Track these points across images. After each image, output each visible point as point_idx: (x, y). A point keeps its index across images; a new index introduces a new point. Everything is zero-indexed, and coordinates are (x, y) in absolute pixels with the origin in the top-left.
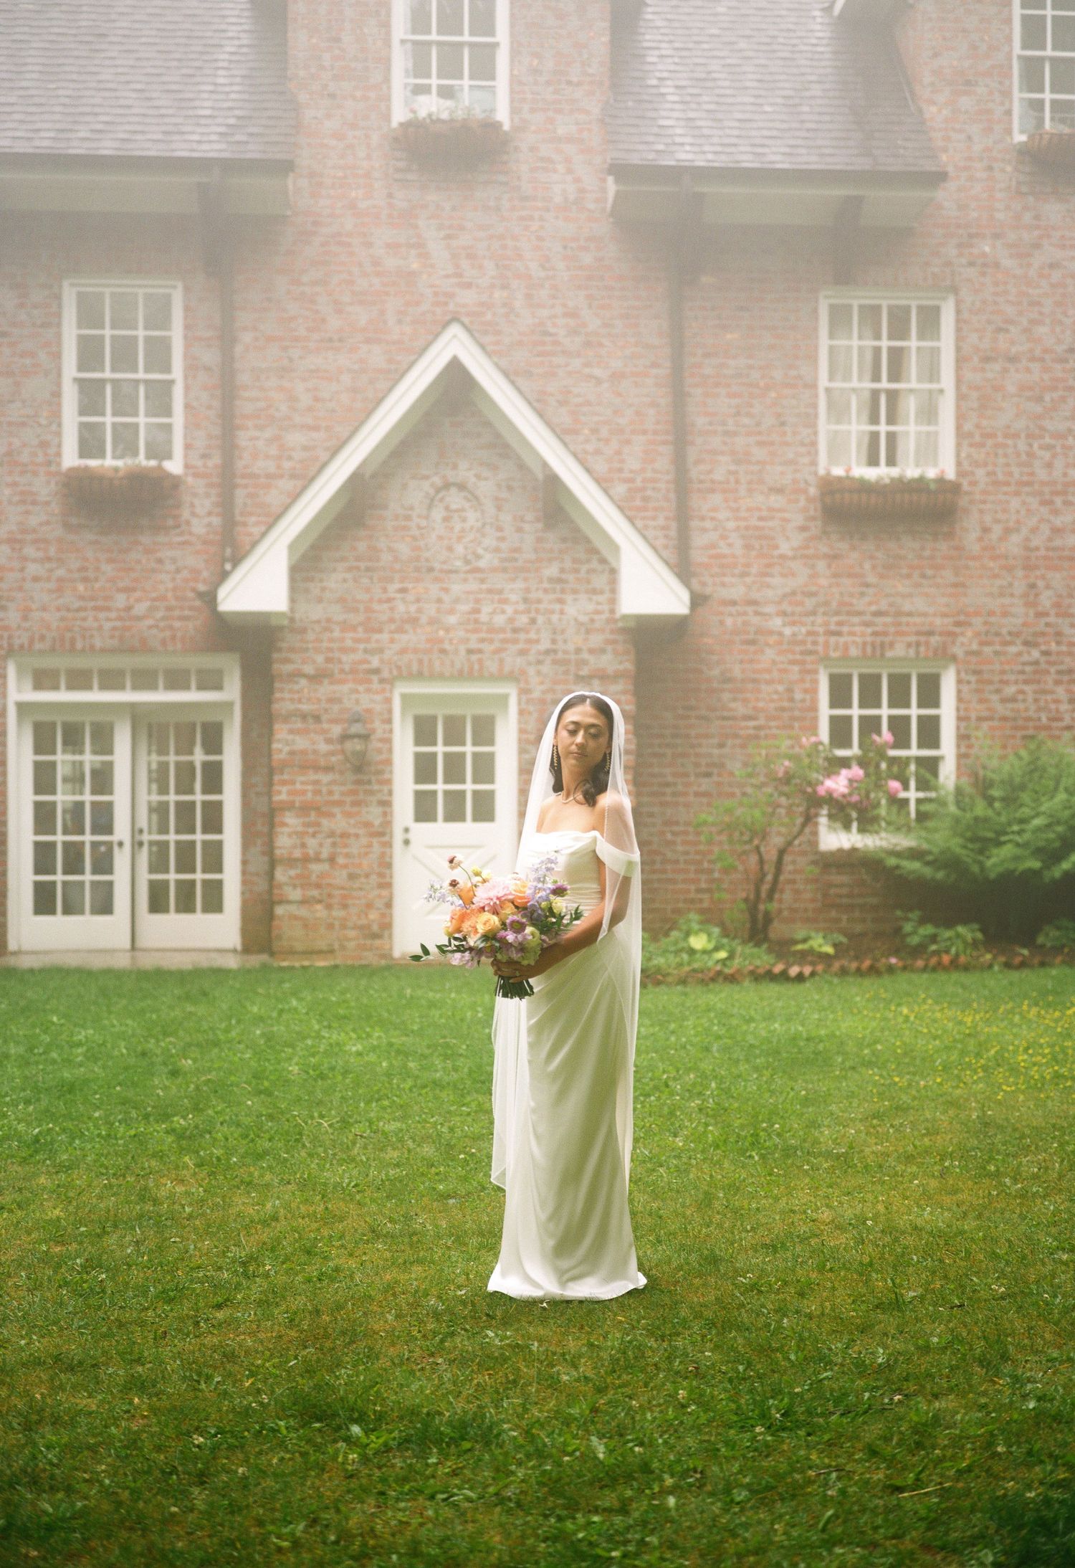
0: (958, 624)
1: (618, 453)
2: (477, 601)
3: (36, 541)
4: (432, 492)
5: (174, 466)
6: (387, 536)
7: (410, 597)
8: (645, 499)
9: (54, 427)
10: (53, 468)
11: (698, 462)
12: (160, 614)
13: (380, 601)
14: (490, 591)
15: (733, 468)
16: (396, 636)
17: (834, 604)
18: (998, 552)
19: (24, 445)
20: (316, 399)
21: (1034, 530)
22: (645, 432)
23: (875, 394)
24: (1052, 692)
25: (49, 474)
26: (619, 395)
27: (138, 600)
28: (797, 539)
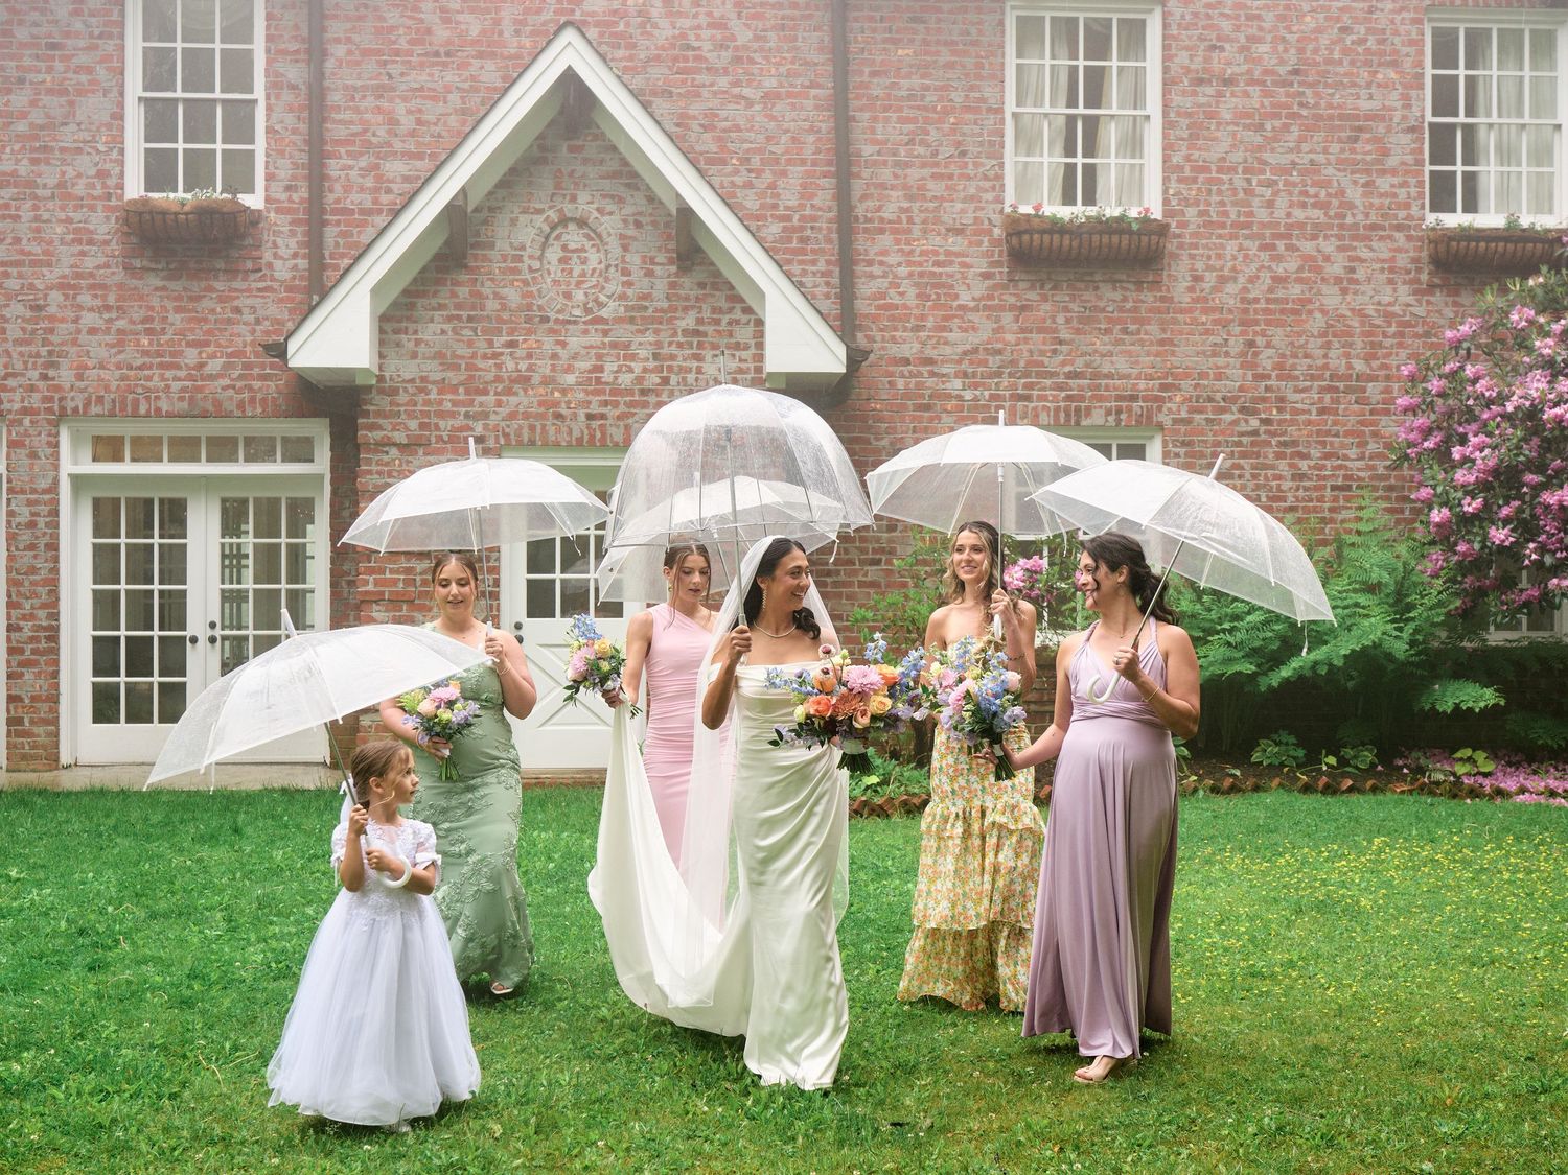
0: (1164, 388)
1: (772, 186)
2: (599, 357)
3: (92, 287)
4: (547, 229)
5: (253, 201)
6: (492, 280)
7: (520, 353)
8: (804, 240)
9: (114, 156)
10: (113, 202)
11: (864, 198)
12: (236, 373)
13: (485, 357)
14: (614, 345)
15: (906, 205)
16: (504, 398)
17: (1022, 364)
18: (1211, 304)
19: (79, 175)
20: (419, 122)
21: (1252, 280)
22: (803, 162)
23: (1071, 120)
24: (1273, 467)
25: (108, 209)
26: (773, 118)
27: (213, 356)
28: (980, 288)
